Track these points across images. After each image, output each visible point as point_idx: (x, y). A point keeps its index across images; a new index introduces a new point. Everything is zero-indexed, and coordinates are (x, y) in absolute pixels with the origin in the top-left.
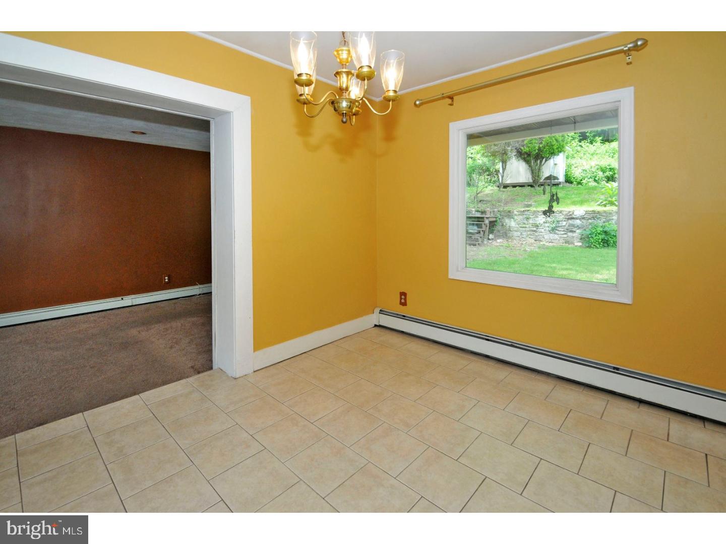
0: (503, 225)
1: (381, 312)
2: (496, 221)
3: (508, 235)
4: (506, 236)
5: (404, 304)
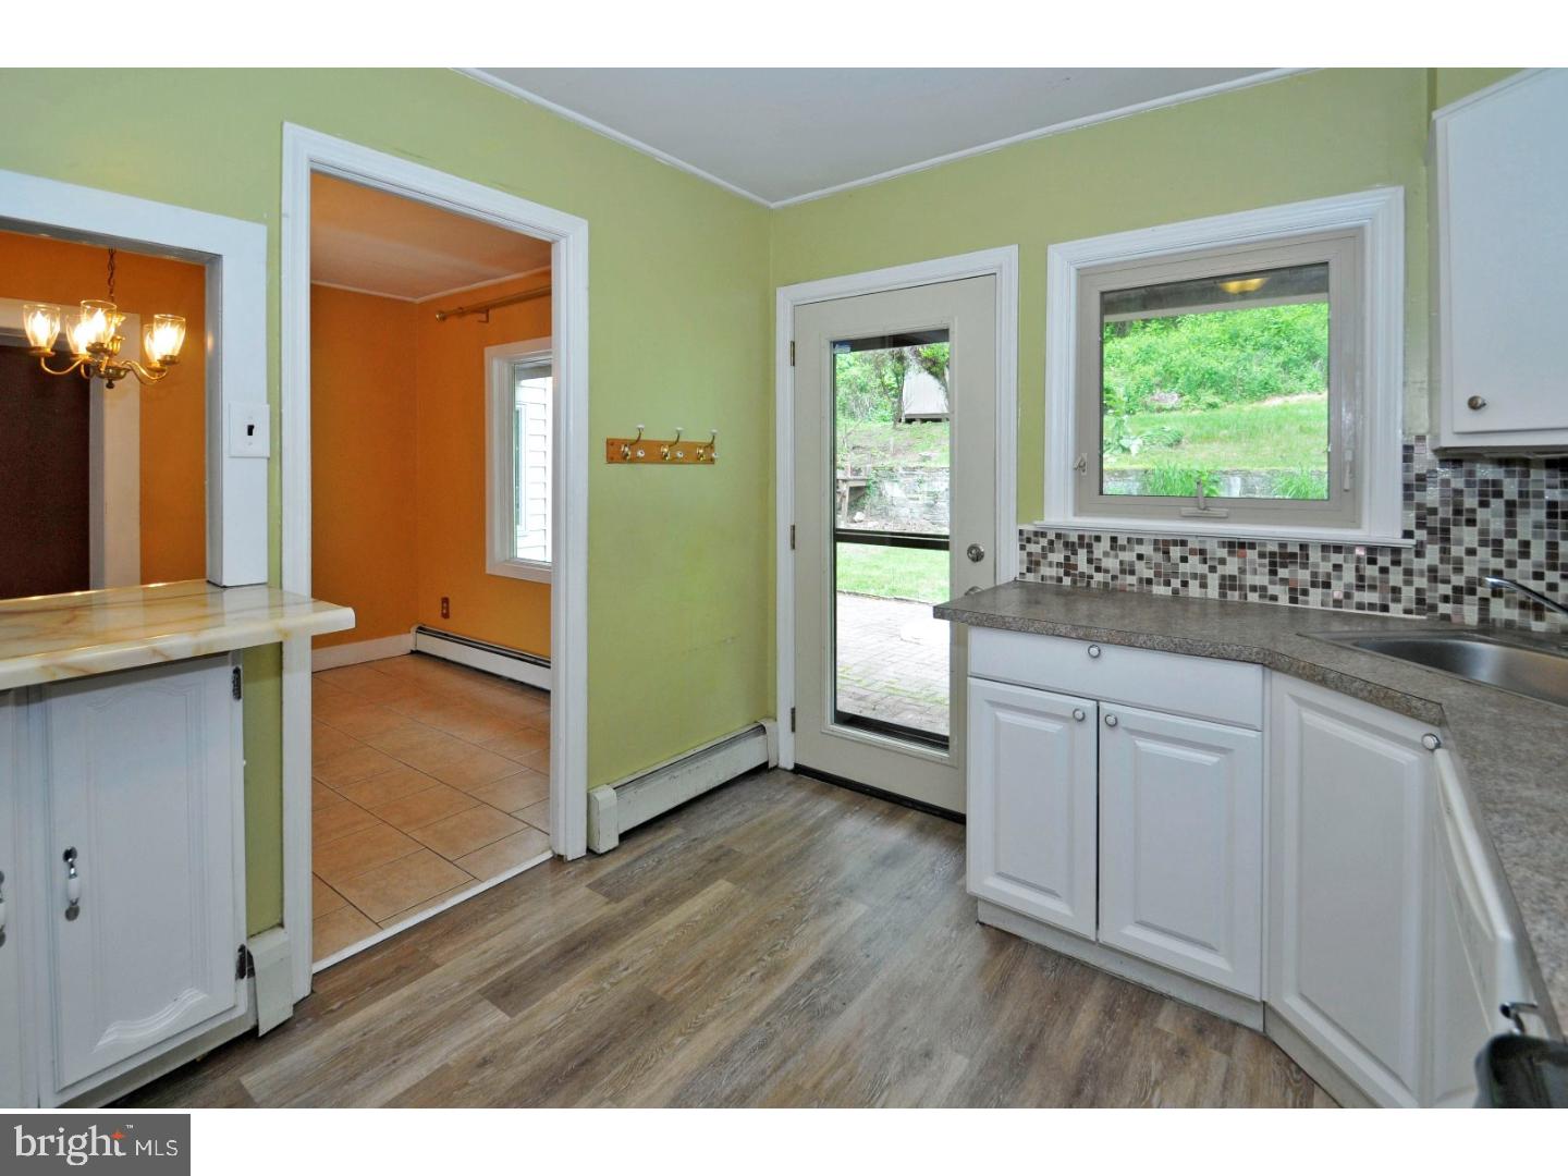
0: (881, 495)
1: (421, 630)
2: (868, 487)
3: (890, 513)
4: (887, 514)
5: (446, 616)
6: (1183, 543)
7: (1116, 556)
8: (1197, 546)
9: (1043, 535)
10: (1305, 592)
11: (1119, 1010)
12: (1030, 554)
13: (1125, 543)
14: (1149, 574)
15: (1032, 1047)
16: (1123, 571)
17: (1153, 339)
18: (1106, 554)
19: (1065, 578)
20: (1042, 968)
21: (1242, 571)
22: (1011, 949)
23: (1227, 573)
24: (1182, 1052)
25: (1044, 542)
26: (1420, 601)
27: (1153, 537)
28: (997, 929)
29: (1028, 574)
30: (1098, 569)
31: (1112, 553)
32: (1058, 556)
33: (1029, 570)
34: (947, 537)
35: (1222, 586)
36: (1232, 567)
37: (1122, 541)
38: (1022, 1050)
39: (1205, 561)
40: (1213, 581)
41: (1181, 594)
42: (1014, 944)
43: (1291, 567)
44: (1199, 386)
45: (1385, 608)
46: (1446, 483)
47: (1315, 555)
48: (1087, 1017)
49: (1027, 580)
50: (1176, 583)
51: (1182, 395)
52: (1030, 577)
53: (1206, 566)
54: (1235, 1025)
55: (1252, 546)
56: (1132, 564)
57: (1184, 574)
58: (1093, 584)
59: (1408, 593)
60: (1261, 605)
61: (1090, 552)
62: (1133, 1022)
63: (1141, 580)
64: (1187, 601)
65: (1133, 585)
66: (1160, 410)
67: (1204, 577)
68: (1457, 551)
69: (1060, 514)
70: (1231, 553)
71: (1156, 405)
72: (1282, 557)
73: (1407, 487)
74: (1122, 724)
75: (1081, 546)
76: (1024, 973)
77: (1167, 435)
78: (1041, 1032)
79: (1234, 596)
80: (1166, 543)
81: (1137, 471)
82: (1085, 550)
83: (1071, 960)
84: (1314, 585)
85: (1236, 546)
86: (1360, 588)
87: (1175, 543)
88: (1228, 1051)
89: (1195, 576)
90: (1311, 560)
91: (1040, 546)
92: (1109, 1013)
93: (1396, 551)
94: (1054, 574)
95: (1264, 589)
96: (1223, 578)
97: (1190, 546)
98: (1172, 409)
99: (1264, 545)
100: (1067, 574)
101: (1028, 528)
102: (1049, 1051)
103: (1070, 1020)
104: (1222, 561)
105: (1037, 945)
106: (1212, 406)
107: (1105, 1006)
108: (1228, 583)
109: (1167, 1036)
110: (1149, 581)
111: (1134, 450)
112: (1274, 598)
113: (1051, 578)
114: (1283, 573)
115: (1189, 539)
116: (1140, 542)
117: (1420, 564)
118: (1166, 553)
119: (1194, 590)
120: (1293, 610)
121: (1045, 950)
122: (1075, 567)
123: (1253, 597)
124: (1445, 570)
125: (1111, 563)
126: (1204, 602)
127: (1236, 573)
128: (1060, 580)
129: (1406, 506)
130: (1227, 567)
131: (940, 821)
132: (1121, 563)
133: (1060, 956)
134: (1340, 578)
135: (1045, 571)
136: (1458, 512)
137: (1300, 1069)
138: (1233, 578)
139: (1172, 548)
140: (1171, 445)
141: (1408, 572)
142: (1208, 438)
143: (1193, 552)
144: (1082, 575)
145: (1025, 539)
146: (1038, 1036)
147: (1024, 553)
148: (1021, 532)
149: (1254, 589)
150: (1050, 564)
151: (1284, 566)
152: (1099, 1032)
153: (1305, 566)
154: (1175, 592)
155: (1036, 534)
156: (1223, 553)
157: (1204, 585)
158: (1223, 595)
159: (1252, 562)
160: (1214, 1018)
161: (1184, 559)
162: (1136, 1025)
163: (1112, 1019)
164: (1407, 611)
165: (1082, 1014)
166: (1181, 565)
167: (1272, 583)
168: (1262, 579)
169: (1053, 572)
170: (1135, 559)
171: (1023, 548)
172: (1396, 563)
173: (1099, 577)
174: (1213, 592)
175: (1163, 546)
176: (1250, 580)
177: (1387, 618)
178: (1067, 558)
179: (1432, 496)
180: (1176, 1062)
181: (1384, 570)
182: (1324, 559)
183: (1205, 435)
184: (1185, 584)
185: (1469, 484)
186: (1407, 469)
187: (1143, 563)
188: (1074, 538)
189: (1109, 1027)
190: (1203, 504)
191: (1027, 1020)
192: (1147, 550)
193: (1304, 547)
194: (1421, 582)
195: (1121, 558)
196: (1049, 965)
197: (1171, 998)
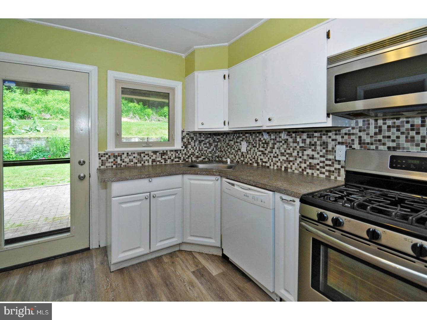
6: (144, 153)
7: (128, 158)
8: (147, 153)
9: (107, 154)
10: (167, 161)
11: (157, 265)
12: (102, 160)
13: (131, 154)
14: (136, 161)
15: (151, 285)
16: (130, 162)
17: (40, 97)
18: (126, 158)
19: (114, 166)
20: (136, 270)
21: (156, 158)
22: (125, 271)
23: (153, 158)
24: (173, 263)
25: (107, 156)
26: (184, 159)
27: (137, 152)
28: (117, 270)
29: (101, 167)
30: (123, 162)
31: (127, 157)
32: (111, 160)
33: (102, 165)
34: (69, 158)
35: (152, 162)
36: (154, 157)
37: (130, 154)
38: (150, 288)
39: (149, 156)
40: (150, 161)
41: (144, 165)
42: (125, 270)
43: (165, 156)
44: (57, 113)
45: (179, 161)
46: (187, 137)
47: (169, 152)
48: (154, 271)
49: (101, 168)
50: (142, 162)
51: (51, 115)
52: (102, 167)
53: (149, 158)
54: (175, 252)
55: (158, 152)
56: (132, 159)
57: (144, 160)
58: (122, 166)
59: (182, 158)
60: (160, 164)
61: (121, 157)
62: (161, 265)
63: (134, 163)
64: (145, 166)
65: (132, 165)
66: (44, 119)
67: (149, 160)
68: (188, 149)
69: (111, 148)
70: (154, 154)
71: (43, 117)
72: (163, 153)
73: (182, 138)
74: (157, 196)
75: (119, 156)
76: (133, 274)
77: (53, 127)
78: (150, 281)
79: (154, 163)
80: (140, 153)
81: (44, 138)
82: (120, 157)
83: (139, 263)
84: (168, 159)
85: (155, 152)
86: (175, 158)
87: (142, 153)
88: (178, 257)
89: (146, 160)
90: (168, 154)
91: (106, 158)
92: (156, 267)
93: (181, 150)
94: (111, 165)
95: (160, 161)
96: (152, 160)
97: (146, 153)
98: (49, 119)
99: (160, 151)
100: (114, 164)
101: (102, 152)
102: (155, 283)
103: (152, 274)
104: (152, 156)
105: (129, 266)
106: (62, 119)
107: (155, 266)
108: (153, 161)
109: (168, 262)
110: (136, 163)
111: (42, 131)
112: (162, 163)
113: (109, 166)
114: (163, 157)
115: (145, 152)
116: (134, 153)
117: (184, 152)
118: (140, 155)
119: (147, 164)
120: (165, 164)
121: (133, 265)
122: (117, 162)
123: (158, 163)
124: (187, 153)
125: (127, 160)
126: (149, 166)
127: (155, 158)
128: (112, 166)
129: (182, 142)
130: (153, 157)
131: (69, 257)
132: (130, 159)
133: (137, 264)
134: (172, 157)
135: (107, 164)
136: (189, 142)
137: (188, 251)
138: (154, 159)
139: (142, 154)
140: (54, 130)
141: (182, 154)
142: (65, 128)
143: (146, 155)
144: (119, 164)
145: (100, 156)
146: (150, 282)
147: (101, 160)
148: (99, 154)
149: (158, 161)
150: (109, 162)
151: (164, 156)
152: (159, 271)
153: (167, 155)
154: (142, 165)
155: (104, 154)
156: (152, 154)
157: (148, 162)
158: (152, 164)
159: (158, 155)
160: (171, 253)
161: (144, 157)
162: (162, 264)
163: (158, 267)
164: (182, 161)
165: (152, 271)
166: (144, 158)
167: (161, 159)
168: (159, 159)
169: (110, 164)
170: (133, 158)
171: (100, 159)
172: (181, 153)
173: (124, 164)
174: (150, 163)
175: (140, 154)
176: (158, 159)
177: (179, 163)
178: (114, 160)
179: (185, 140)
180: (174, 265)
181: (179, 154)
182: (170, 153)
183: (64, 127)
184: (144, 162)
185: (190, 137)
186: (182, 135)
187: (135, 159)
188: (116, 154)
189: (159, 269)
190: (148, 144)
191: (145, 282)
192: (136, 155)
193: (167, 151)
194: (184, 156)
195: (129, 158)
196: (137, 268)
197: (162, 255)
